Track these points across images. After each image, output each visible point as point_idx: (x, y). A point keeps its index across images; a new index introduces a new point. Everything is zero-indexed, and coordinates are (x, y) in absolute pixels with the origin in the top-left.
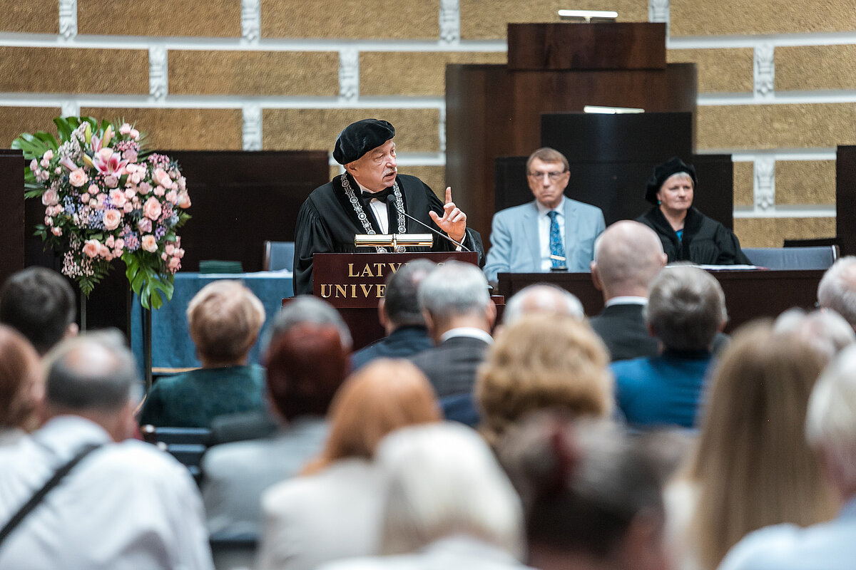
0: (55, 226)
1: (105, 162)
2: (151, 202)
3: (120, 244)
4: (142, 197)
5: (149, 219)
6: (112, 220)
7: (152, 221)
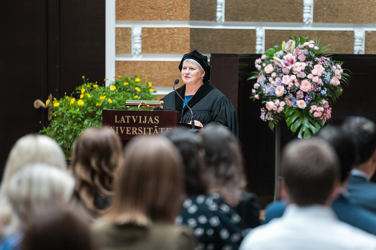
0: (256, 93)
1: (288, 61)
2: (304, 82)
3: (282, 104)
4: (300, 79)
5: (302, 91)
6: (280, 91)
7: (304, 92)
